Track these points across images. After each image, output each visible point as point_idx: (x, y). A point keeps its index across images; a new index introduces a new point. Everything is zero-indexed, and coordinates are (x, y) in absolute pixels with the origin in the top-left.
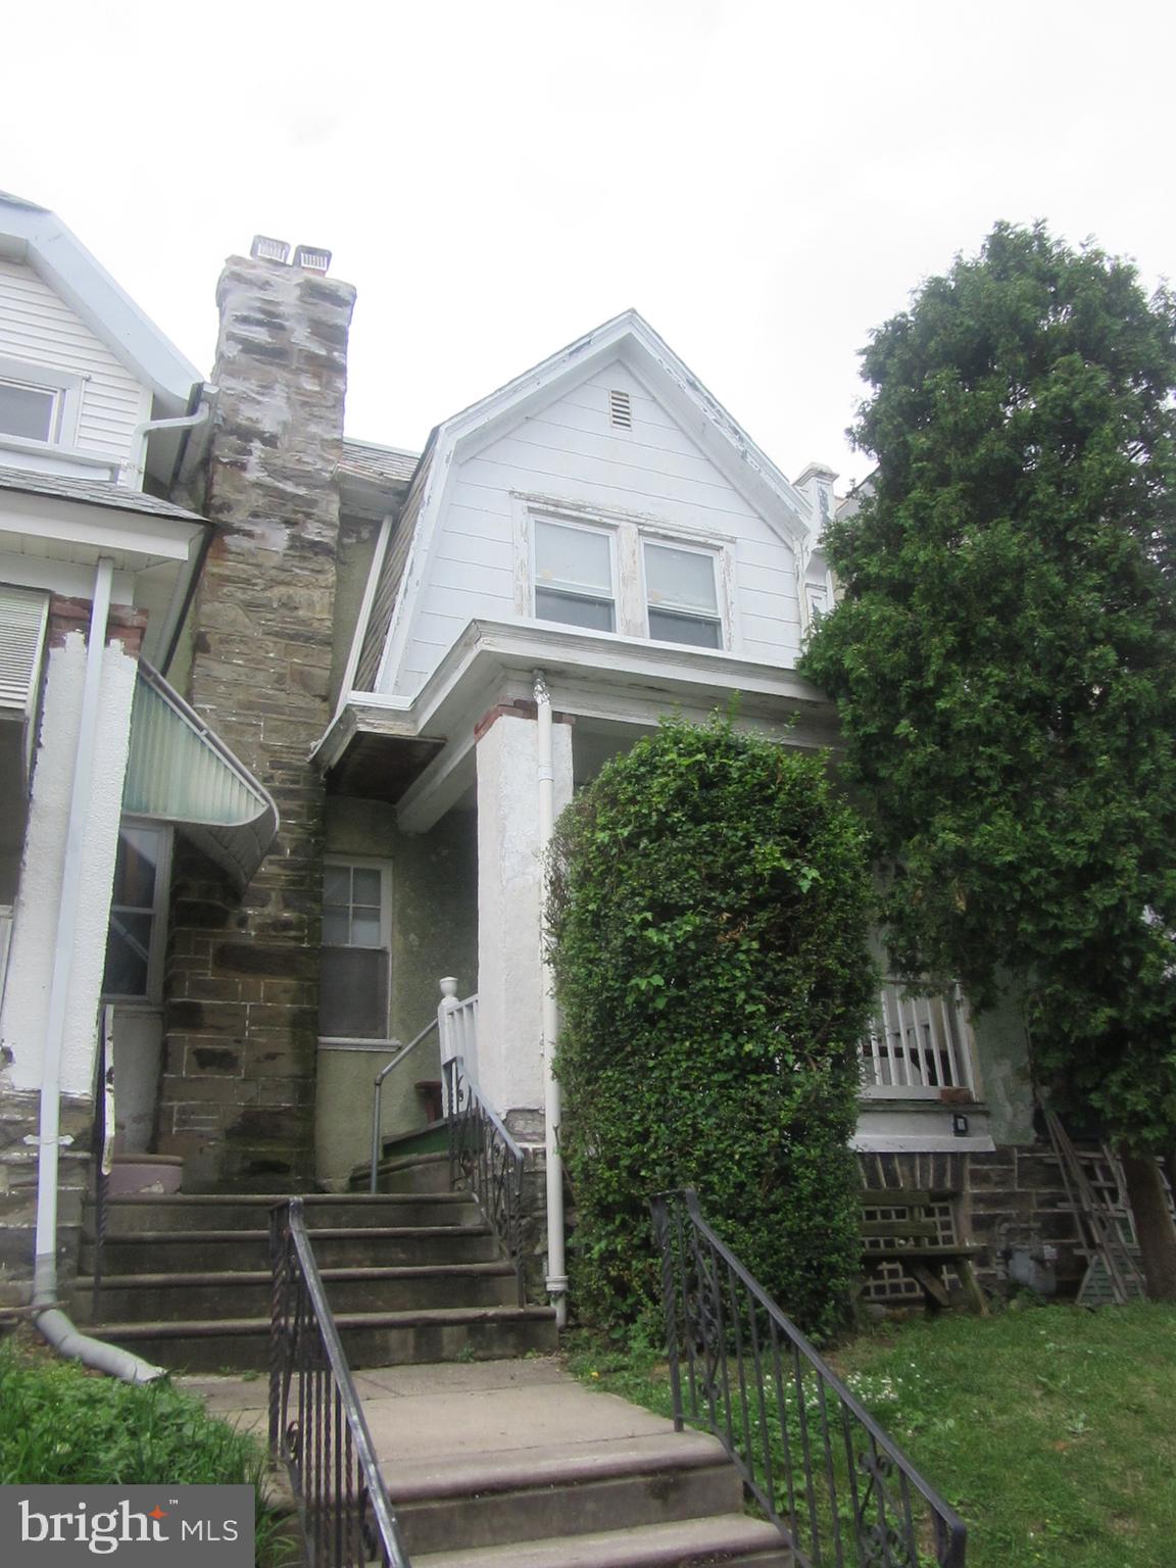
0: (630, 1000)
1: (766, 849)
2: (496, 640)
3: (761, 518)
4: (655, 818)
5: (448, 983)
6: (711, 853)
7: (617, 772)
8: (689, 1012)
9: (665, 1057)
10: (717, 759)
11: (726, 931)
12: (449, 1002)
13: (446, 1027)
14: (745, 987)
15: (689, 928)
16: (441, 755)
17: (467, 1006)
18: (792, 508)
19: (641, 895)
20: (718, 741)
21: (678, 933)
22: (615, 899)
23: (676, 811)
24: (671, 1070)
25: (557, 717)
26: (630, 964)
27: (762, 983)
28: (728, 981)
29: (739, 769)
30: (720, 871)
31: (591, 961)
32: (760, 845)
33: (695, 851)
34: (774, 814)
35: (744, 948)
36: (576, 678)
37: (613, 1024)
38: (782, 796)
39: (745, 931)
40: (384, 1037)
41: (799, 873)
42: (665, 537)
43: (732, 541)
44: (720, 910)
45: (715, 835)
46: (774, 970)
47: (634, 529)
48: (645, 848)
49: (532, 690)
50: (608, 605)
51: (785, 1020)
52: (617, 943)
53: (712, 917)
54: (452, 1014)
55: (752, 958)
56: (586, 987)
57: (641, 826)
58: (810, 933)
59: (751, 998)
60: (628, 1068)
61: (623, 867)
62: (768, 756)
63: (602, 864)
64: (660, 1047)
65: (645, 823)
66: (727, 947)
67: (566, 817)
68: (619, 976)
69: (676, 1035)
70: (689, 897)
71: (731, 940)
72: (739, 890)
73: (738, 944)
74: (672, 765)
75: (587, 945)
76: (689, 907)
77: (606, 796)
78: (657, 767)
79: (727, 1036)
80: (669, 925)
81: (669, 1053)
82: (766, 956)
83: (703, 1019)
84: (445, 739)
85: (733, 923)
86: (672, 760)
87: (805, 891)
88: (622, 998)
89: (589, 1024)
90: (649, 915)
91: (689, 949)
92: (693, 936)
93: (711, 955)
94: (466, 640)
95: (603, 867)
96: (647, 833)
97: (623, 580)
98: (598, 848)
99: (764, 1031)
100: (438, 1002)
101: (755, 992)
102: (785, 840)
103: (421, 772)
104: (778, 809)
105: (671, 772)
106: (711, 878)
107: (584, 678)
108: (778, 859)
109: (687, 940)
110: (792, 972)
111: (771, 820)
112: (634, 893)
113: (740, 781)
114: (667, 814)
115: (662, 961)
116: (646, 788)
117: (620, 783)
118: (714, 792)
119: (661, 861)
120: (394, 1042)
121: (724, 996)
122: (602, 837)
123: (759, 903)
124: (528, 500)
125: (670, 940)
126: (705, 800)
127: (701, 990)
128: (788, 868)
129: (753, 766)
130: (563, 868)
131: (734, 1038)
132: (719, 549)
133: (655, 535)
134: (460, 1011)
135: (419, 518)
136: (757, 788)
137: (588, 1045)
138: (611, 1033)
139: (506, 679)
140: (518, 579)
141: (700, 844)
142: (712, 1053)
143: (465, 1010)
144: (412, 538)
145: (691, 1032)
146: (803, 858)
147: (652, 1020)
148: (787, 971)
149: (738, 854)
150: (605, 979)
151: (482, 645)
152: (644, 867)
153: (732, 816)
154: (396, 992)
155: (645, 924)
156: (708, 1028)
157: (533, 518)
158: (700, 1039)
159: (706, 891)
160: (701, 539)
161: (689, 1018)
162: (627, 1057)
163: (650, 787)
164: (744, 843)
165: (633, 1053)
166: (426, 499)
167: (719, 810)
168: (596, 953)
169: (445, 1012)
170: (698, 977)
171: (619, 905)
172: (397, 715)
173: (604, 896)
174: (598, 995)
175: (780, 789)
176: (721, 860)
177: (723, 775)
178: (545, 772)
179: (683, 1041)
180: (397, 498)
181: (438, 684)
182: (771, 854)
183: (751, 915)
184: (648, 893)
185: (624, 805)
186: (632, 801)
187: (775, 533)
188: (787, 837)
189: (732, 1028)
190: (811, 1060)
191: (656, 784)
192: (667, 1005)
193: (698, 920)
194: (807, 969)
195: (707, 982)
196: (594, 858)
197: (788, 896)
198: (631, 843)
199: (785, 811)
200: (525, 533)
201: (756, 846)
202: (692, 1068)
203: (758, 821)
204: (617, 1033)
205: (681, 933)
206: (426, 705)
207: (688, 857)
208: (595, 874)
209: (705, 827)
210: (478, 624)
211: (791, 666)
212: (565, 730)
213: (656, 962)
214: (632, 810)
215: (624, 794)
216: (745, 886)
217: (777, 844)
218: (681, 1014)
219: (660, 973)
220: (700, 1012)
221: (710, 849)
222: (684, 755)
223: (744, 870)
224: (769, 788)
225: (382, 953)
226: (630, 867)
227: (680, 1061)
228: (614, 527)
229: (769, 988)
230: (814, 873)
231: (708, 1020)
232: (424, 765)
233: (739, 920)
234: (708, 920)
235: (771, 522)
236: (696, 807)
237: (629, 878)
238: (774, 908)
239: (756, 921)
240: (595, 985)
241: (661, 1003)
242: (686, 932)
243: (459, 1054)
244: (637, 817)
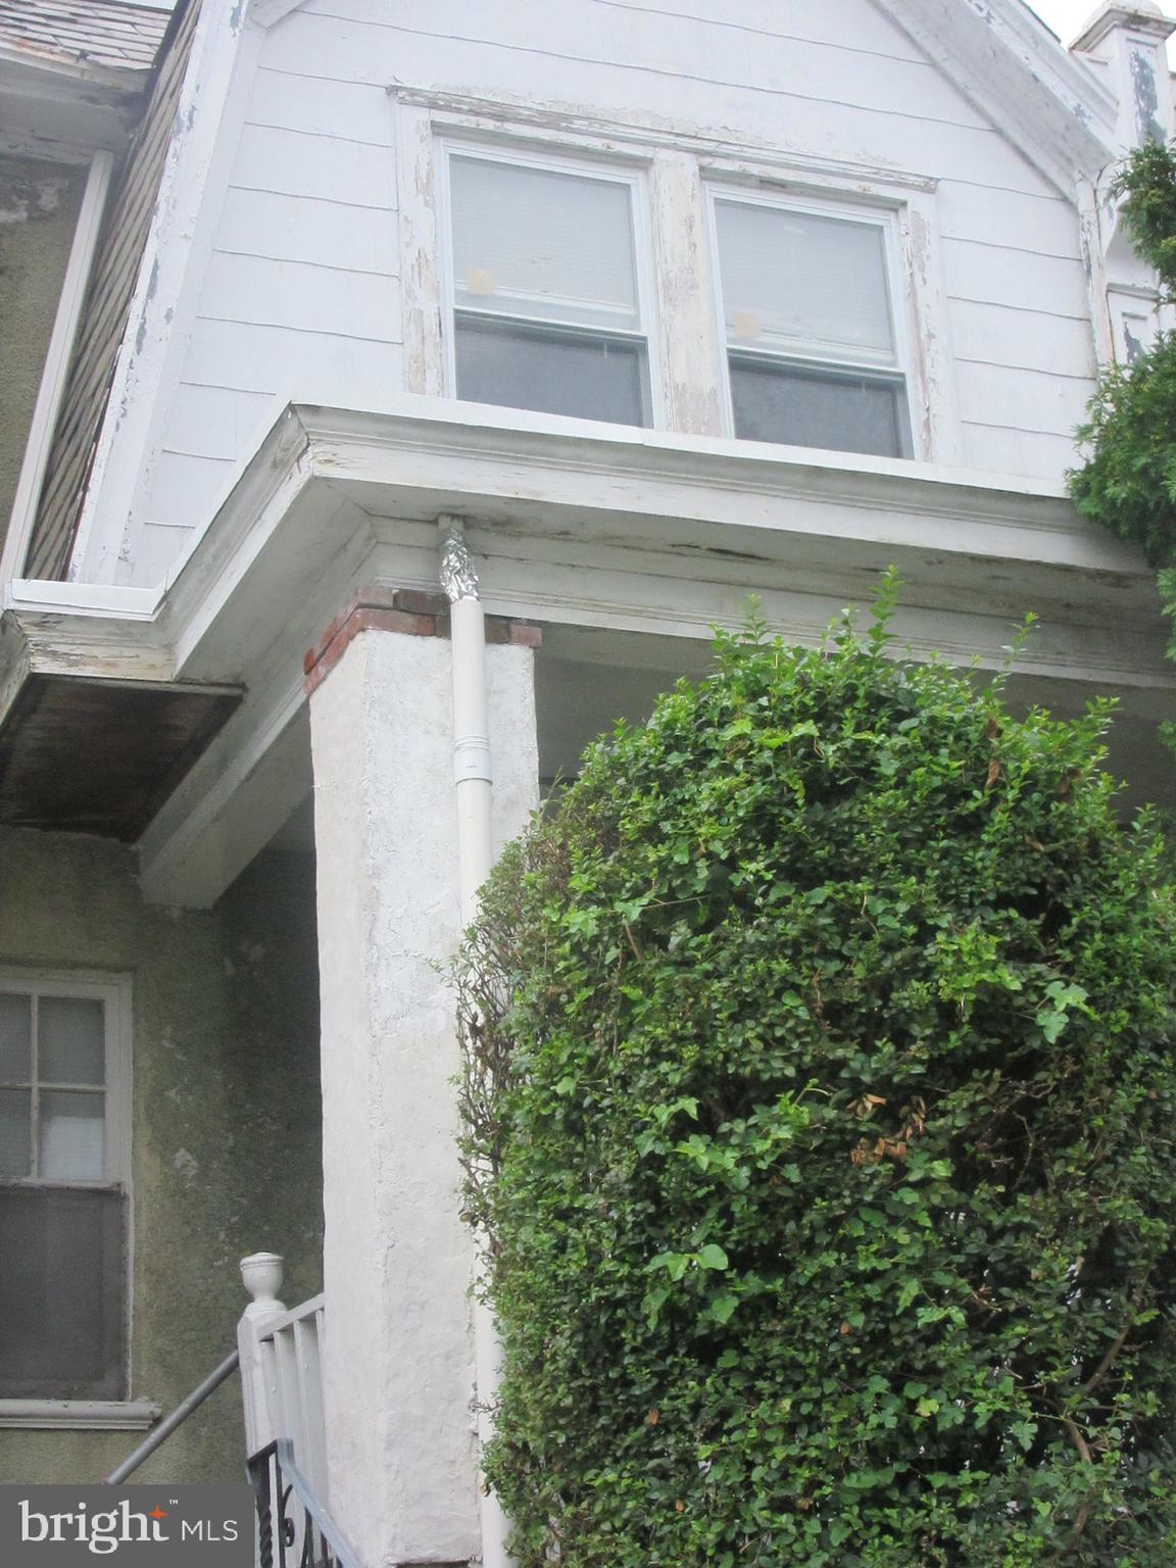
0: (653, 1303)
1: (965, 942)
2: (346, 452)
3: (998, 131)
4: (703, 873)
5: (260, 1268)
6: (839, 955)
7: (617, 767)
8: (790, 1331)
9: (736, 1436)
10: (848, 729)
11: (873, 1138)
12: (263, 1312)
13: (258, 1373)
14: (917, 1269)
15: (785, 1133)
16: (233, 723)
17: (302, 1320)
18: (1070, 104)
19: (672, 1057)
20: (852, 689)
21: (761, 1146)
22: (616, 1067)
23: (751, 856)
24: (750, 1465)
25: (498, 630)
26: (652, 1220)
27: (960, 1259)
28: (879, 1254)
29: (902, 752)
30: (857, 996)
31: (564, 1215)
32: (949, 933)
33: (797, 951)
34: (978, 857)
35: (914, 1177)
36: (545, 535)
37: (615, 1361)
38: (999, 817)
39: (917, 1136)
40: (121, 1397)
41: (1042, 996)
42: (766, 184)
43: (929, 186)
44: (858, 1089)
45: (845, 914)
46: (988, 1227)
47: (691, 165)
48: (682, 947)
49: (437, 568)
50: (631, 350)
51: (1015, 1343)
52: (620, 1172)
53: (841, 1105)
54: (270, 1340)
55: (936, 1200)
56: (555, 1277)
57: (672, 894)
58: (1069, 1140)
59: (935, 1294)
60: (652, 1463)
61: (635, 993)
62: (966, 720)
63: (587, 983)
64: (725, 1414)
65: (685, 885)
66: (874, 1176)
67: (508, 870)
68: (629, 1249)
69: (760, 1384)
70: (786, 1059)
71: (886, 1158)
72: (902, 1039)
73: (901, 1170)
74: (744, 748)
75: (554, 1178)
76: (784, 1084)
77: (593, 823)
78: (709, 754)
79: (880, 1384)
80: (740, 1126)
81: (744, 1427)
82: (971, 1195)
83: (821, 1347)
84: (243, 686)
85: (889, 1117)
86: (741, 737)
87: (1052, 1040)
88: (637, 1298)
89: (562, 1363)
90: (690, 1105)
91: (787, 1183)
92: (797, 1153)
93: (839, 1196)
94: (275, 455)
95: (589, 992)
96: (689, 909)
97: (667, 285)
98: (576, 948)
99: (965, 1370)
100: (238, 1314)
101: (943, 1279)
102: (1009, 921)
103: (188, 765)
104: (990, 846)
105: (739, 764)
106: (835, 1013)
107: (564, 535)
108: (994, 966)
109: (782, 1161)
110: (1029, 1229)
111: (975, 872)
112: (656, 1054)
113: (901, 783)
114: (732, 864)
115: (725, 1212)
116: (683, 802)
117: (625, 793)
118: (843, 811)
119: (719, 977)
120: (141, 1406)
121: (873, 1291)
122: (582, 921)
123: (952, 1070)
124: (433, 105)
125: (739, 1163)
126: (820, 827)
127: (815, 1277)
128: (1016, 986)
129: (932, 747)
130: (502, 995)
131: (897, 1389)
132: (896, 207)
133: (740, 179)
134: (288, 1331)
135: (170, 161)
136: (941, 797)
137: (559, 1411)
138: (611, 1384)
139: (374, 540)
140: (410, 294)
141: (810, 935)
142: (844, 1423)
143: (298, 1330)
144: (153, 210)
145: (794, 1376)
146: (1051, 959)
147: (707, 1350)
148: (1019, 1228)
149: (898, 956)
150: (594, 1254)
151: (310, 466)
152: (679, 992)
153: (882, 867)
154: (144, 1288)
155: (682, 1127)
156: (835, 1366)
157: (446, 148)
158: (816, 1394)
159: (825, 1043)
160: (854, 186)
161: (790, 1343)
162: (649, 1439)
163: (693, 801)
164: (911, 930)
165: (664, 1428)
166: (184, 118)
167: (855, 852)
168: (575, 1194)
169: (256, 1337)
170: (810, 1247)
171: (625, 1082)
172: (125, 631)
173: (592, 1062)
174: (581, 1293)
175: (995, 799)
176: (859, 971)
177: (863, 771)
178: (468, 763)
179: (776, 1396)
180: (122, 112)
181: (215, 558)
182: (976, 954)
183: (932, 1097)
184: (690, 1052)
185: (632, 845)
186: (652, 834)
187: (1031, 164)
188: (1013, 913)
189: (890, 1365)
190: (1077, 1435)
191: (704, 794)
192: (739, 1312)
193: (805, 1114)
194: (1064, 1225)
195: (829, 1259)
196: (568, 970)
197: (1021, 1051)
198: (650, 933)
199: (1007, 851)
200: (426, 188)
201: (940, 937)
202: (800, 1461)
203: (945, 877)
204: (626, 1382)
205: (768, 1144)
206: (192, 609)
207: (782, 966)
208: (570, 1009)
209: (820, 894)
210: (305, 418)
211: (1058, 488)
212: (518, 660)
213: (711, 1214)
214: (652, 858)
215: (632, 818)
216: (915, 1030)
217: (990, 930)
218: (771, 1334)
219: (721, 1242)
220: (816, 1330)
221: (835, 944)
222: (773, 725)
223: (914, 993)
224: (968, 796)
225: (110, 1197)
226: (649, 992)
227: (769, 1445)
228: (642, 164)
229: (975, 1268)
230: (1075, 996)
231: (833, 1348)
232: (197, 748)
233: (905, 1109)
234: (830, 1113)
235: (1019, 141)
236: (800, 846)
237: (648, 1017)
238: (988, 1081)
239: (944, 1113)
240: (573, 1270)
241: (723, 1311)
242: (777, 1143)
243: (288, 1433)
244: (663, 872)
